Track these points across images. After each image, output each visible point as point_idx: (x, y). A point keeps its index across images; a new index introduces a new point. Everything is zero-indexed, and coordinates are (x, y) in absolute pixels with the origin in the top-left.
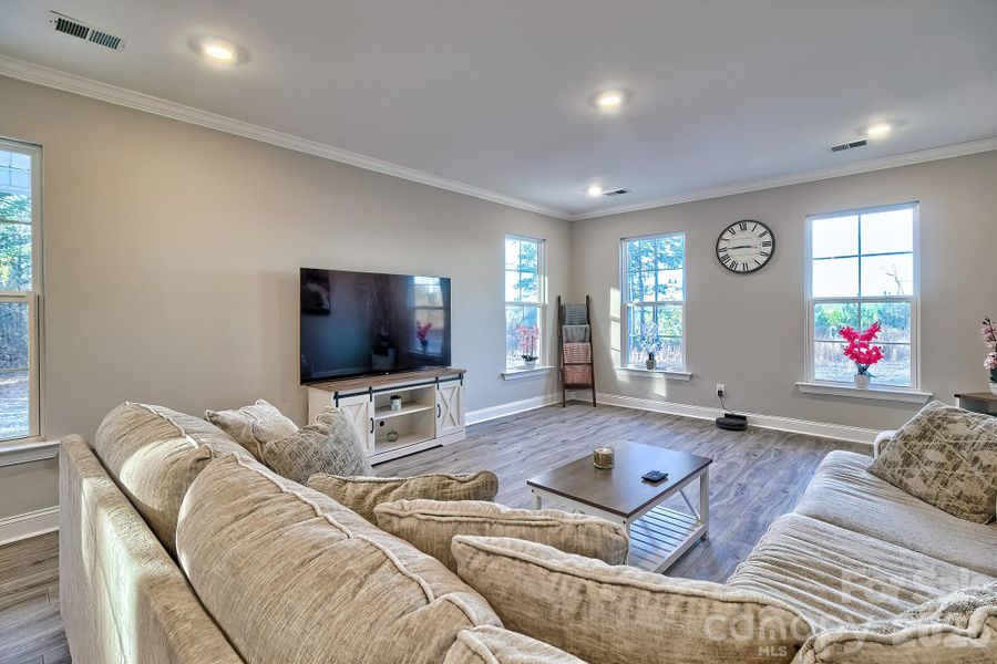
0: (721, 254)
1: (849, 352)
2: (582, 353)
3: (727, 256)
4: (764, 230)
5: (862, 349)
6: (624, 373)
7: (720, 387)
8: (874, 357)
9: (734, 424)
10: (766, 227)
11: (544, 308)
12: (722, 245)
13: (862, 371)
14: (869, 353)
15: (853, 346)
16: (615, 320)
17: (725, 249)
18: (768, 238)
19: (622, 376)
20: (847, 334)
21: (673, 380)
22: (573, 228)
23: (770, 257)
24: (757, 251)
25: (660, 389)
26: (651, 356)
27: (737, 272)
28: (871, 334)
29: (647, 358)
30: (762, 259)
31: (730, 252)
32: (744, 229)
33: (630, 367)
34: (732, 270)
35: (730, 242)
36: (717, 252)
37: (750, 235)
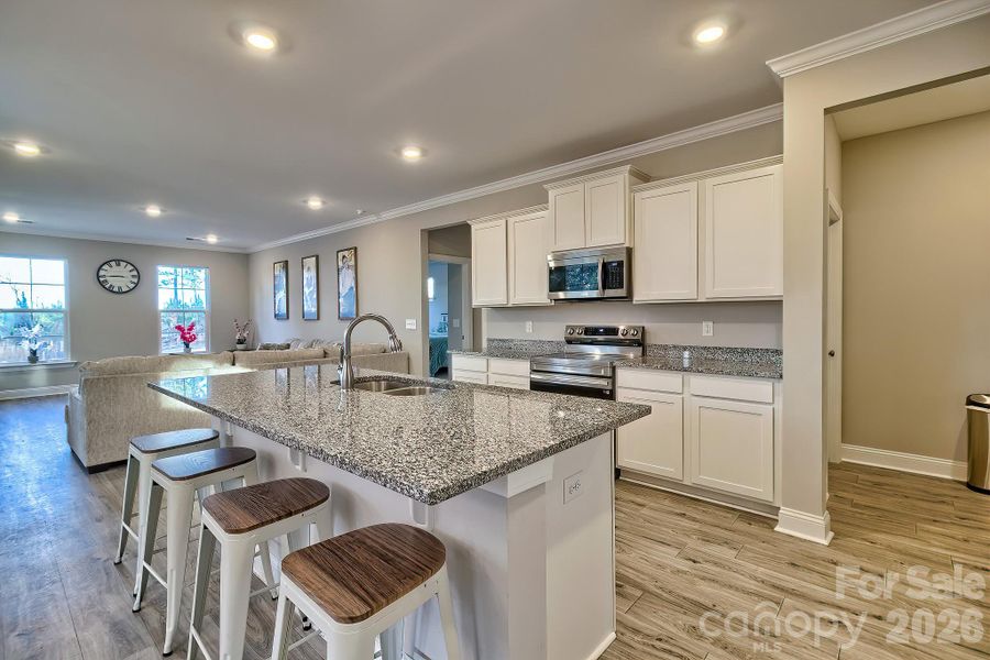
0: (101, 279)
3: (106, 281)
4: (133, 268)
5: (187, 335)
8: (192, 339)
10: (133, 266)
14: (190, 337)
17: (104, 276)
18: (135, 273)
21: (56, 369)
23: (137, 285)
24: (128, 280)
26: (34, 353)
27: (114, 292)
30: (131, 286)
31: (108, 279)
32: (118, 264)
34: (110, 290)
35: (107, 272)
36: (98, 277)
37: (125, 270)
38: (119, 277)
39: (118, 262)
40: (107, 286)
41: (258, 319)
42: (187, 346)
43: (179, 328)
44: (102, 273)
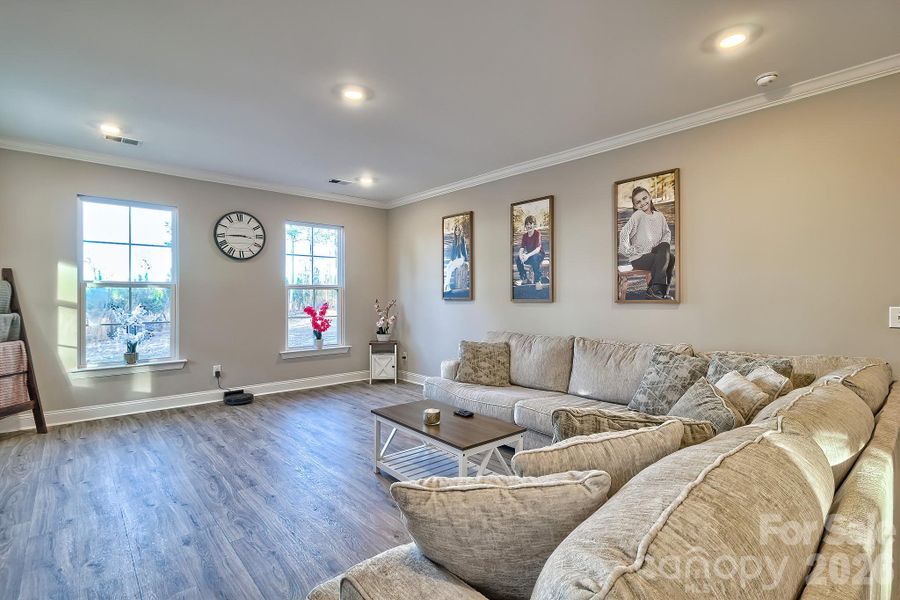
0: (220, 240)
2: (10, 358)
3: (225, 242)
4: (257, 224)
6: (83, 376)
7: (217, 368)
9: (237, 399)
10: (258, 222)
16: (69, 305)
17: (223, 235)
18: (260, 232)
19: (78, 380)
21: (161, 372)
23: (262, 248)
24: (251, 241)
25: (143, 384)
26: (132, 347)
27: (235, 258)
29: (125, 349)
30: (256, 250)
31: (228, 239)
32: (240, 219)
33: (89, 366)
34: (229, 256)
35: (228, 229)
36: (215, 236)
37: (246, 226)
38: (240, 236)
39: (240, 214)
40: (226, 250)
41: (405, 298)
42: (319, 337)
43: (309, 311)
44: (220, 230)
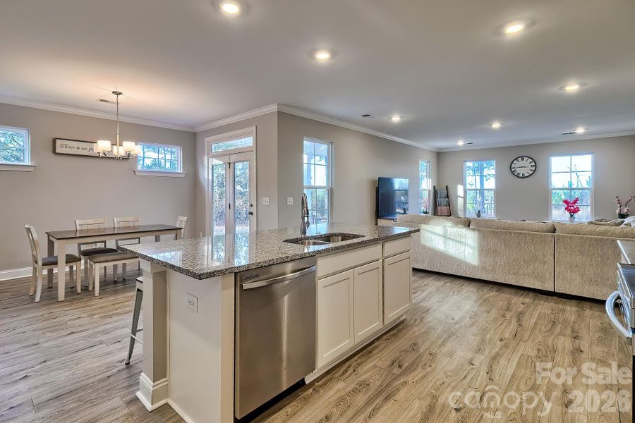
0: (513, 170)
1: (566, 209)
2: (446, 211)
3: (515, 171)
4: (532, 161)
5: (571, 207)
8: (576, 211)
10: (532, 159)
11: (429, 191)
12: (513, 166)
13: (572, 216)
14: (574, 209)
15: (568, 206)
16: (461, 197)
17: (514, 168)
18: (533, 164)
20: (566, 202)
22: (440, 155)
23: (534, 171)
24: (529, 169)
26: (479, 212)
27: (520, 177)
28: (575, 202)
30: (531, 172)
32: (523, 159)
35: (516, 165)
37: (527, 162)
38: (524, 167)
40: (516, 174)
